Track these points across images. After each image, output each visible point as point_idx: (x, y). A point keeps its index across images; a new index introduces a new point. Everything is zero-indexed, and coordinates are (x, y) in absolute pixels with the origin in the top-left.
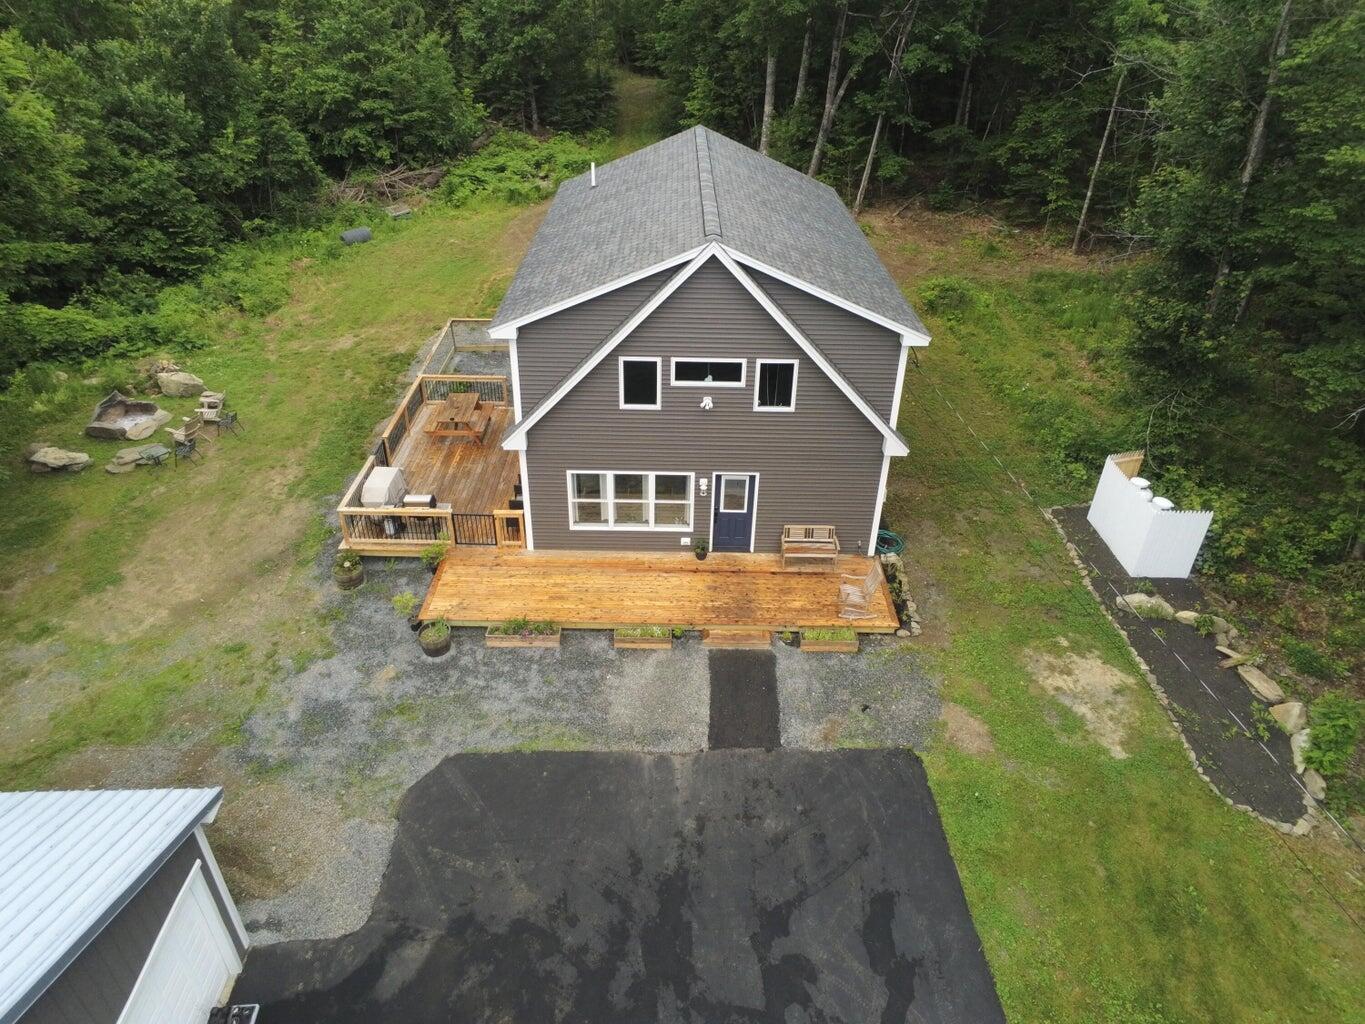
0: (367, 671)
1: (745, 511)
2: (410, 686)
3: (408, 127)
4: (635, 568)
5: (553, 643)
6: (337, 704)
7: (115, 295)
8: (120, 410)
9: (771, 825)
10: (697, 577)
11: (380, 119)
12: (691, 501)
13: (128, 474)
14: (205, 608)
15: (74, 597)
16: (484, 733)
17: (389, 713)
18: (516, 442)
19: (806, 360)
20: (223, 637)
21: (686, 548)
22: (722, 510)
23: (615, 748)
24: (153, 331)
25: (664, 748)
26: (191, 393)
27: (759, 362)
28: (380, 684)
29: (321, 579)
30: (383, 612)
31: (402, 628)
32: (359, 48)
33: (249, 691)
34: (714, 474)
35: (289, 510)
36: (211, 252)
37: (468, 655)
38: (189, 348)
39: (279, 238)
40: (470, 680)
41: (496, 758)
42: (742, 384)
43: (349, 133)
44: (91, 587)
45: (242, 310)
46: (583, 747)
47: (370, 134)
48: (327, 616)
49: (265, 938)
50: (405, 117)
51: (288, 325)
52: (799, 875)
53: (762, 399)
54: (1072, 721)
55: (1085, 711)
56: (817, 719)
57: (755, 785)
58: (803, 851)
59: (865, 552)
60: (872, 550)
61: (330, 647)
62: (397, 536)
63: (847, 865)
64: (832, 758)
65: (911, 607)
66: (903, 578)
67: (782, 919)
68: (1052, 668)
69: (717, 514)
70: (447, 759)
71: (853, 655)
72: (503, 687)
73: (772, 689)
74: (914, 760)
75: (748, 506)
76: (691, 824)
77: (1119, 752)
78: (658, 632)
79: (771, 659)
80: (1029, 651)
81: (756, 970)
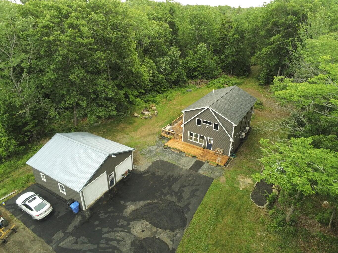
0: (157, 149)
2: (160, 151)
4: (194, 147)
5: (178, 152)
6: (152, 151)
7: (152, 95)
8: (146, 111)
9: (190, 179)
10: (201, 151)
11: (201, 71)
12: (204, 140)
13: (143, 119)
14: (144, 137)
15: (132, 131)
16: (165, 159)
17: (157, 153)
18: (183, 126)
20: (144, 140)
21: (202, 147)
23: (178, 165)
24: (154, 100)
25: (184, 167)
26: (155, 110)
27: (214, 123)
28: (157, 150)
29: (157, 137)
30: (162, 143)
31: (163, 145)
32: (200, 60)
33: (144, 146)
34: (207, 137)
35: (158, 128)
36: (166, 90)
37: (168, 150)
38: (158, 104)
40: (167, 153)
41: (165, 162)
42: (212, 125)
43: (195, 73)
44: (134, 131)
45: (167, 100)
46: (175, 164)
48: (156, 142)
51: (172, 103)
52: (189, 184)
53: (215, 128)
54: (238, 184)
55: (241, 183)
56: (204, 171)
57: (191, 174)
58: (191, 182)
59: (228, 156)
60: (229, 155)
61: (154, 145)
62: (168, 134)
63: (195, 185)
64: (203, 176)
65: (229, 164)
66: (231, 161)
67: (184, 186)
68: (242, 178)
69: (207, 143)
70: (160, 160)
71: (215, 167)
72: (170, 155)
73: (201, 166)
74: (213, 179)
75: (212, 143)
76: (181, 175)
77: (241, 189)
78: (191, 155)
79: (204, 163)
80: (241, 175)
81: (178, 189)
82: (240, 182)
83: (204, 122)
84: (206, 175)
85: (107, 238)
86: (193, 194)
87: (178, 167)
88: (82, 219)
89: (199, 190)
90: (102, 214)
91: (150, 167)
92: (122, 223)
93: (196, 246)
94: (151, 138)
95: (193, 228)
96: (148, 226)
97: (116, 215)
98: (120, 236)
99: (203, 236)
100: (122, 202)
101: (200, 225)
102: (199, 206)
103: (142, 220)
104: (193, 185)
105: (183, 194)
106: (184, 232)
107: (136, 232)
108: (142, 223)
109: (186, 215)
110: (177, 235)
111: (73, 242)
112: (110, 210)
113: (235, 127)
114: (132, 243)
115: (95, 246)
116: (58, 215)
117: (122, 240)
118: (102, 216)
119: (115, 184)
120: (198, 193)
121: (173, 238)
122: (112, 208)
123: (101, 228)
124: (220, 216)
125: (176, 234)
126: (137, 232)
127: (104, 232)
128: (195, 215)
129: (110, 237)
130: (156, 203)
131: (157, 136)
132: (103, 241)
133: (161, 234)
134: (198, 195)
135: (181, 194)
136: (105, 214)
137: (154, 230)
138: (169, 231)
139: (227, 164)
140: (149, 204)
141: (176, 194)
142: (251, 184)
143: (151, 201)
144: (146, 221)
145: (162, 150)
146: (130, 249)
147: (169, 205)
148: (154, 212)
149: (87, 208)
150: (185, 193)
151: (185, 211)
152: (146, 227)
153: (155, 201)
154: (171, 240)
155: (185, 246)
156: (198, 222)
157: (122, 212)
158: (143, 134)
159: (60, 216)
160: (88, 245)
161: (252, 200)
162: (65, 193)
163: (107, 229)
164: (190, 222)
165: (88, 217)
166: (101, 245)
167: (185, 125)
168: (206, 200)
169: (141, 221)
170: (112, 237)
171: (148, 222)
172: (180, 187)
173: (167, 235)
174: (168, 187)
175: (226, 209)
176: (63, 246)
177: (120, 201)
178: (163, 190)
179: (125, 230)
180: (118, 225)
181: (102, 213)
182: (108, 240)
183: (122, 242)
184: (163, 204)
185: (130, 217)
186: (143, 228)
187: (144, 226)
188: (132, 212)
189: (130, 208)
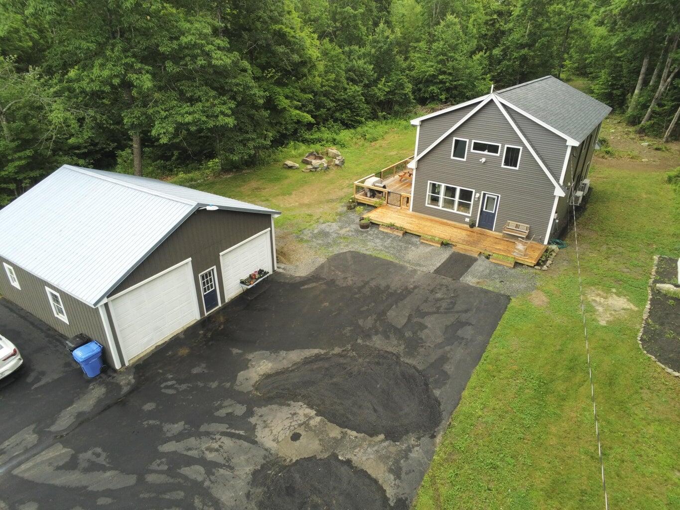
0: (341, 228)
1: (493, 212)
2: (350, 234)
3: (456, 87)
5: (400, 234)
6: (328, 233)
7: (329, 128)
8: (313, 157)
9: (439, 295)
11: (445, 83)
12: (472, 203)
13: (307, 172)
14: (309, 206)
15: (278, 195)
17: (341, 238)
18: (412, 165)
19: (525, 147)
20: (309, 212)
21: (466, 223)
22: (484, 210)
23: (401, 263)
24: (335, 140)
25: (418, 268)
26: (335, 156)
27: (506, 146)
28: (343, 232)
29: (342, 206)
30: (354, 216)
31: (358, 220)
32: (445, 55)
33: (308, 224)
34: (483, 192)
35: (345, 190)
36: (363, 119)
37: (372, 231)
38: (343, 146)
39: (390, 121)
40: (369, 237)
41: (364, 256)
42: (498, 155)
43: (431, 88)
44: (284, 194)
45: (365, 139)
46: (391, 260)
47: (439, 89)
48: (340, 214)
49: (281, 270)
50: (455, 83)
51: (378, 145)
52: (438, 308)
53: (506, 163)
54: (590, 309)
55: (601, 309)
56: (479, 279)
57: (442, 285)
58: (444, 305)
59: (543, 242)
60: (546, 242)
61: (335, 221)
62: (370, 197)
63: (457, 312)
64: (476, 288)
65: (549, 262)
66: (554, 254)
67: (424, 315)
68: (598, 295)
69: (482, 211)
70: (350, 251)
71: (510, 268)
72: (378, 241)
73: (469, 266)
74: (508, 299)
75: (494, 210)
76: (412, 286)
77: (603, 323)
78: (437, 239)
79: (476, 260)
80: (592, 288)
81: (405, 321)
82: (594, 304)
83: (478, 147)
84: (485, 287)
85: (175, 453)
86: (452, 334)
87: (402, 268)
88: (107, 393)
89: (470, 324)
90: (170, 383)
91: (322, 267)
92: (230, 411)
93: (485, 495)
94: (326, 208)
95: (464, 432)
96: (312, 423)
97: (214, 385)
98: (217, 450)
99: (502, 460)
100: (235, 351)
101: (486, 423)
102: (478, 367)
103: (292, 403)
104: (448, 311)
105: (423, 335)
106: (434, 445)
107: (271, 437)
108: (293, 412)
109: (437, 393)
110: (412, 455)
111: (61, 464)
112: (195, 371)
113: (573, 148)
114: (255, 473)
115: (132, 480)
116: (37, 379)
117: (223, 462)
118: (167, 387)
119: (220, 305)
120: (467, 332)
121: (397, 462)
122: (204, 365)
123: (158, 423)
124: (550, 398)
125: (409, 449)
126: (274, 440)
127: (169, 435)
128: (465, 393)
129: (185, 453)
130: (340, 355)
131: (343, 204)
132: (159, 465)
133: (355, 448)
134: (469, 337)
135: (414, 333)
136: (180, 382)
137: (332, 435)
138: (382, 441)
139: (545, 262)
140: (317, 358)
141: (399, 332)
142: (631, 309)
143: (323, 352)
144: (308, 405)
145: (356, 231)
146: (248, 495)
147: (378, 363)
148: (335, 380)
149: (127, 364)
150: (426, 331)
151: (431, 380)
152: (304, 423)
153: (337, 350)
154: (390, 471)
155: (444, 490)
156: (480, 413)
157: (234, 378)
158: (306, 200)
159: (42, 383)
160: (108, 474)
161: (648, 352)
162: (64, 318)
163: (178, 427)
164: (451, 414)
165: (125, 390)
166: (151, 478)
167: (419, 161)
168: (495, 351)
169: (289, 405)
170: (190, 453)
171: (312, 408)
172: (410, 317)
173: (377, 451)
174: (374, 316)
175: (567, 379)
176: (26, 476)
177: (231, 349)
178: (361, 322)
179: (237, 432)
180: (217, 414)
181: (172, 379)
182: (178, 461)
183: (222, 471)
184: (360, 360)
185: (255, 392)
186: (296, 426)
187: (299, 422)
188: (265, 379)
189: (259, 368)
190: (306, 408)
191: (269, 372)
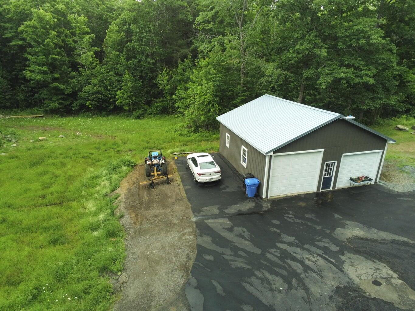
13: (414, 134)
14: (413, 153)
20: (412, 157)
85: (286, 250)
88: (255, 207)
90: (290, 216)
92: (327, 245)
96: (394, 281)
97: (319, 228)
98: (313, 262)
100: (337, 216)
103: (377, 261)
107: (356, 274)
108: (377, 267)
111: (226, 227)
112: (307, 216)
114: (338, 288)
115: (258, 251)
116: (225, 188)
117: (316, 270)
118: (288, 217)
119: (331, 188)
122: (314, 215)
123: (280, 232)
126: (358, 277)
127: (284, 240)
129: (292, 253)
132: (275, 252)
136: (297, 218)
140: (405, 244)
144: (391, 268)
146: (331, 298)
149: (269, 198)
152: (386, 278)
157: (334, 230)
158: (411, 150)
159: (227, 190)
162: (245, 165)
163: (291, 239)
165: (264, 209)
166: (269, 256)
169: (375, 262)
170: (295, 255)
171: (395, 272)
176: (210, 225)
177: (334, 214)
179: (329, 258)
180: (317, 243)
181: (291, 214)
182: (285, 255)
183: (314, 274)
185: (348, 243)
186: (378, 277)
187: (382, 276)
188: (357, 239)
189: (353, 232)
190: (390, 270)
191: (361, 236)
